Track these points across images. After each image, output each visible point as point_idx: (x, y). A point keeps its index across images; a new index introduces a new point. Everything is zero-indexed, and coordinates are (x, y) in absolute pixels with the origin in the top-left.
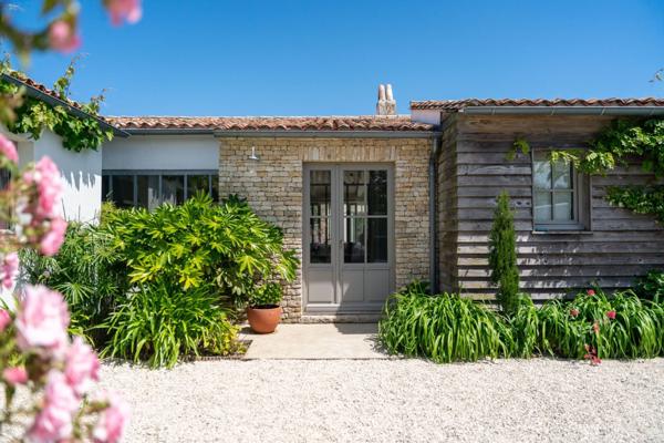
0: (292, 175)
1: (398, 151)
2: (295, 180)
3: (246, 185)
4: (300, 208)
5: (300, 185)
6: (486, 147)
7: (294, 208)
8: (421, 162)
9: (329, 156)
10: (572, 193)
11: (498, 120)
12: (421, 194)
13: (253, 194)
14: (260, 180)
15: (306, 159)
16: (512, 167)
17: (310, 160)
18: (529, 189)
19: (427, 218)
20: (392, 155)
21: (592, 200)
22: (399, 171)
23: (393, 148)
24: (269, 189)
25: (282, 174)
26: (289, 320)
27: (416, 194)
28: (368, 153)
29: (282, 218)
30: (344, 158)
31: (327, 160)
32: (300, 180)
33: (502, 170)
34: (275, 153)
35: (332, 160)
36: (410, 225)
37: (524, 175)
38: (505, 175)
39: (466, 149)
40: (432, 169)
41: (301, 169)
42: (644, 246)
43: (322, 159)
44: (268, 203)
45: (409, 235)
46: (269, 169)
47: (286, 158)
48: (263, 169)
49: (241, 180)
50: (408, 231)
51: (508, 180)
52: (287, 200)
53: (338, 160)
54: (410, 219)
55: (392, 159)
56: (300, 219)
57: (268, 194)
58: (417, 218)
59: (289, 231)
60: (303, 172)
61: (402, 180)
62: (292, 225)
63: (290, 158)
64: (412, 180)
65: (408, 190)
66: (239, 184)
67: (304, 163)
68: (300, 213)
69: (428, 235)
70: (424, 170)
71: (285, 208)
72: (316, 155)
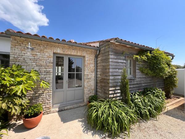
0: (49, 57)
1: (86, 53)
2: (50, 59)
3: (25, 59)
4: (52, 70)
5: (52, 61)
6: (116, 54)
7: (49, 70)
8: (92, 57)
9: (64, 52)
10: (131, 68)
11: (119, 46)
12: (92, 66)
13: (30, 63)
14: (34, 58)
15: (55, 51)
16: (122, 60)
17: (56, 52)
18: (125, 67)
19: (94, 73)
20: (85, 54)
21: (136, 70)
22: (86, 59)
23: (85, 52)
24: (38, 62)
25: (44, 56)
26: (46, 113)
27: (91, 66)
28: (77, 52)
29: (44, 74)
30: (69, 53)
31: (63, 53)
32: (52, 59)
33: (120, 61)
34: (41, 48)
35: (65, 53)
36: (89, 75)
37: (124, 63)
38: (120, 62)
39: (112, 54)
40: (96, 59)
41: (53, 55)
42: (144, 81)
43: (61, 52)
44: (37, 67)
45: (89, 79)
46: (38, 54)
47: (46, 50)
48: (35, 53)
49: (23, 57)
50: (89, 77)
51: (121, 64)
52: (46, 66)
53: (67, 53)
54: (89, 74)
55: (85, 55)
56: (52, 74)
57: (37, 64)
58: (91, 73)
59: (47, 78)
60: (53, 56)
61: (87, 62)
62: (48, 76)
63: (48, 50)
64: (90, 62)
65: (89, 65)
66: (21, 59)
67: (54, 53)
68: (52, 72)
69: (94, 78)
70: (93, 59)
71: (45, 69)
72: (59, 51)
